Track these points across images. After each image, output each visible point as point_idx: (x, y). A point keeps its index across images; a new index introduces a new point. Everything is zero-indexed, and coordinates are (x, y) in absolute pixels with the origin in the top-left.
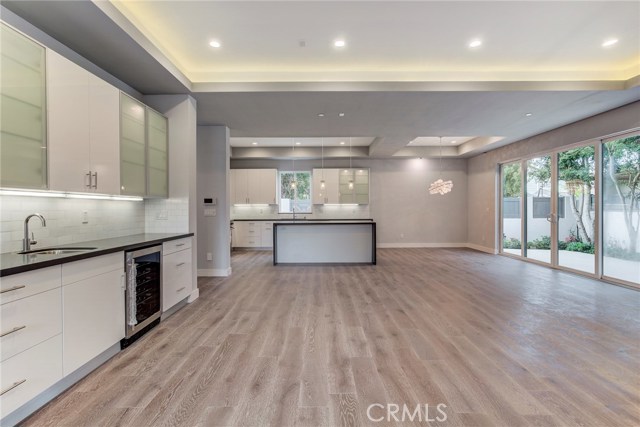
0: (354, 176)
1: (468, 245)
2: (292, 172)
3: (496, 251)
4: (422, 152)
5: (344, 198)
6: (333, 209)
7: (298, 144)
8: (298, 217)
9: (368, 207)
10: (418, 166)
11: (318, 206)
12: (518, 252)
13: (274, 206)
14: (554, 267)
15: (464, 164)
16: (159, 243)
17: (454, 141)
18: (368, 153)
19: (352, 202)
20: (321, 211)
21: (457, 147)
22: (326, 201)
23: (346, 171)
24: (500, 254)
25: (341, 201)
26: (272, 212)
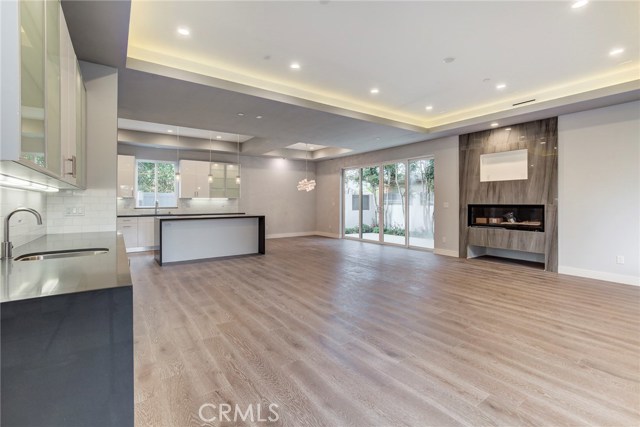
0: (225, 170)
1: (317, 233)
2: (152, 161)
3: (340, 236)
4: (286, 154)
5: (214, 192)
6: (201, 204)
7: (170, 131)
10: (280, 166)
11: (185, 200)
12: (357, 236)
13: (130, 200)
14: (382, 243)
15: (315, 167)
17: (312, 147)
18: (241, 150)
19: (222, 196)
20: (188, 206)
21: (312, 153)
22: (196, 195)
23: (216, 165)
24: (343, 238)
25: (212, 195)
26: (126, 206)
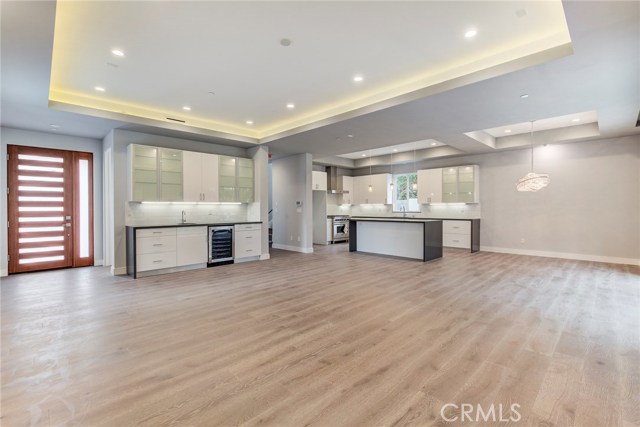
0: (458, 174)
2: (404, 175)
5: (447, 197)
8: (408, 215)
9: (479, 207)
11: (426, 206)
13: (389, 206)
16: (233, 225)
19: (459, 201)
20: (429, 211)
22: (432, 201)
25: (445, 200)
26: (388, 211)
